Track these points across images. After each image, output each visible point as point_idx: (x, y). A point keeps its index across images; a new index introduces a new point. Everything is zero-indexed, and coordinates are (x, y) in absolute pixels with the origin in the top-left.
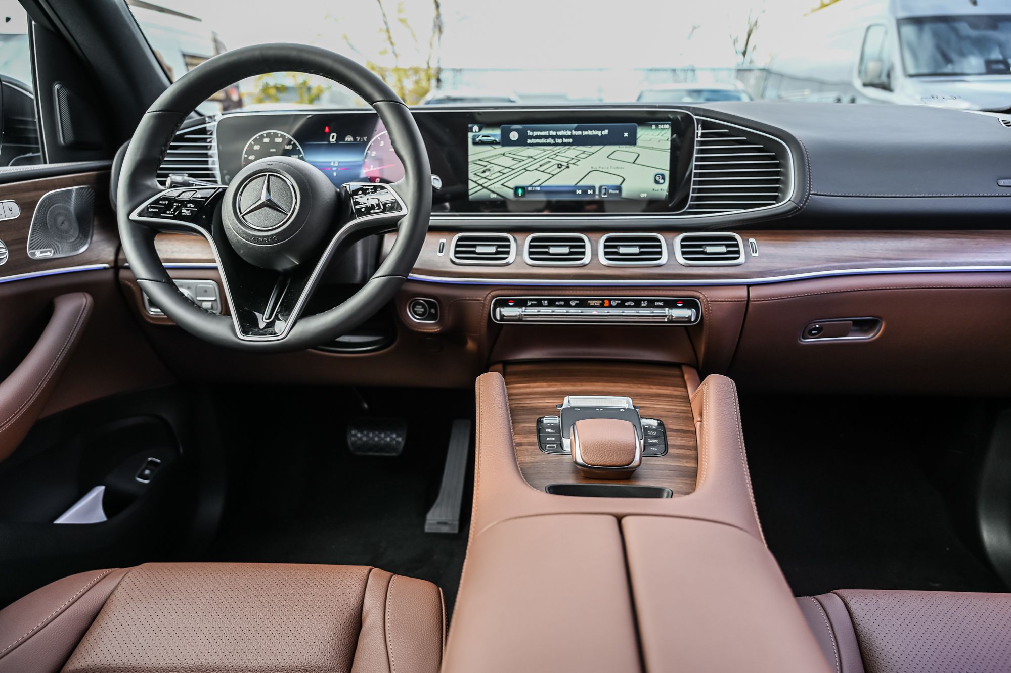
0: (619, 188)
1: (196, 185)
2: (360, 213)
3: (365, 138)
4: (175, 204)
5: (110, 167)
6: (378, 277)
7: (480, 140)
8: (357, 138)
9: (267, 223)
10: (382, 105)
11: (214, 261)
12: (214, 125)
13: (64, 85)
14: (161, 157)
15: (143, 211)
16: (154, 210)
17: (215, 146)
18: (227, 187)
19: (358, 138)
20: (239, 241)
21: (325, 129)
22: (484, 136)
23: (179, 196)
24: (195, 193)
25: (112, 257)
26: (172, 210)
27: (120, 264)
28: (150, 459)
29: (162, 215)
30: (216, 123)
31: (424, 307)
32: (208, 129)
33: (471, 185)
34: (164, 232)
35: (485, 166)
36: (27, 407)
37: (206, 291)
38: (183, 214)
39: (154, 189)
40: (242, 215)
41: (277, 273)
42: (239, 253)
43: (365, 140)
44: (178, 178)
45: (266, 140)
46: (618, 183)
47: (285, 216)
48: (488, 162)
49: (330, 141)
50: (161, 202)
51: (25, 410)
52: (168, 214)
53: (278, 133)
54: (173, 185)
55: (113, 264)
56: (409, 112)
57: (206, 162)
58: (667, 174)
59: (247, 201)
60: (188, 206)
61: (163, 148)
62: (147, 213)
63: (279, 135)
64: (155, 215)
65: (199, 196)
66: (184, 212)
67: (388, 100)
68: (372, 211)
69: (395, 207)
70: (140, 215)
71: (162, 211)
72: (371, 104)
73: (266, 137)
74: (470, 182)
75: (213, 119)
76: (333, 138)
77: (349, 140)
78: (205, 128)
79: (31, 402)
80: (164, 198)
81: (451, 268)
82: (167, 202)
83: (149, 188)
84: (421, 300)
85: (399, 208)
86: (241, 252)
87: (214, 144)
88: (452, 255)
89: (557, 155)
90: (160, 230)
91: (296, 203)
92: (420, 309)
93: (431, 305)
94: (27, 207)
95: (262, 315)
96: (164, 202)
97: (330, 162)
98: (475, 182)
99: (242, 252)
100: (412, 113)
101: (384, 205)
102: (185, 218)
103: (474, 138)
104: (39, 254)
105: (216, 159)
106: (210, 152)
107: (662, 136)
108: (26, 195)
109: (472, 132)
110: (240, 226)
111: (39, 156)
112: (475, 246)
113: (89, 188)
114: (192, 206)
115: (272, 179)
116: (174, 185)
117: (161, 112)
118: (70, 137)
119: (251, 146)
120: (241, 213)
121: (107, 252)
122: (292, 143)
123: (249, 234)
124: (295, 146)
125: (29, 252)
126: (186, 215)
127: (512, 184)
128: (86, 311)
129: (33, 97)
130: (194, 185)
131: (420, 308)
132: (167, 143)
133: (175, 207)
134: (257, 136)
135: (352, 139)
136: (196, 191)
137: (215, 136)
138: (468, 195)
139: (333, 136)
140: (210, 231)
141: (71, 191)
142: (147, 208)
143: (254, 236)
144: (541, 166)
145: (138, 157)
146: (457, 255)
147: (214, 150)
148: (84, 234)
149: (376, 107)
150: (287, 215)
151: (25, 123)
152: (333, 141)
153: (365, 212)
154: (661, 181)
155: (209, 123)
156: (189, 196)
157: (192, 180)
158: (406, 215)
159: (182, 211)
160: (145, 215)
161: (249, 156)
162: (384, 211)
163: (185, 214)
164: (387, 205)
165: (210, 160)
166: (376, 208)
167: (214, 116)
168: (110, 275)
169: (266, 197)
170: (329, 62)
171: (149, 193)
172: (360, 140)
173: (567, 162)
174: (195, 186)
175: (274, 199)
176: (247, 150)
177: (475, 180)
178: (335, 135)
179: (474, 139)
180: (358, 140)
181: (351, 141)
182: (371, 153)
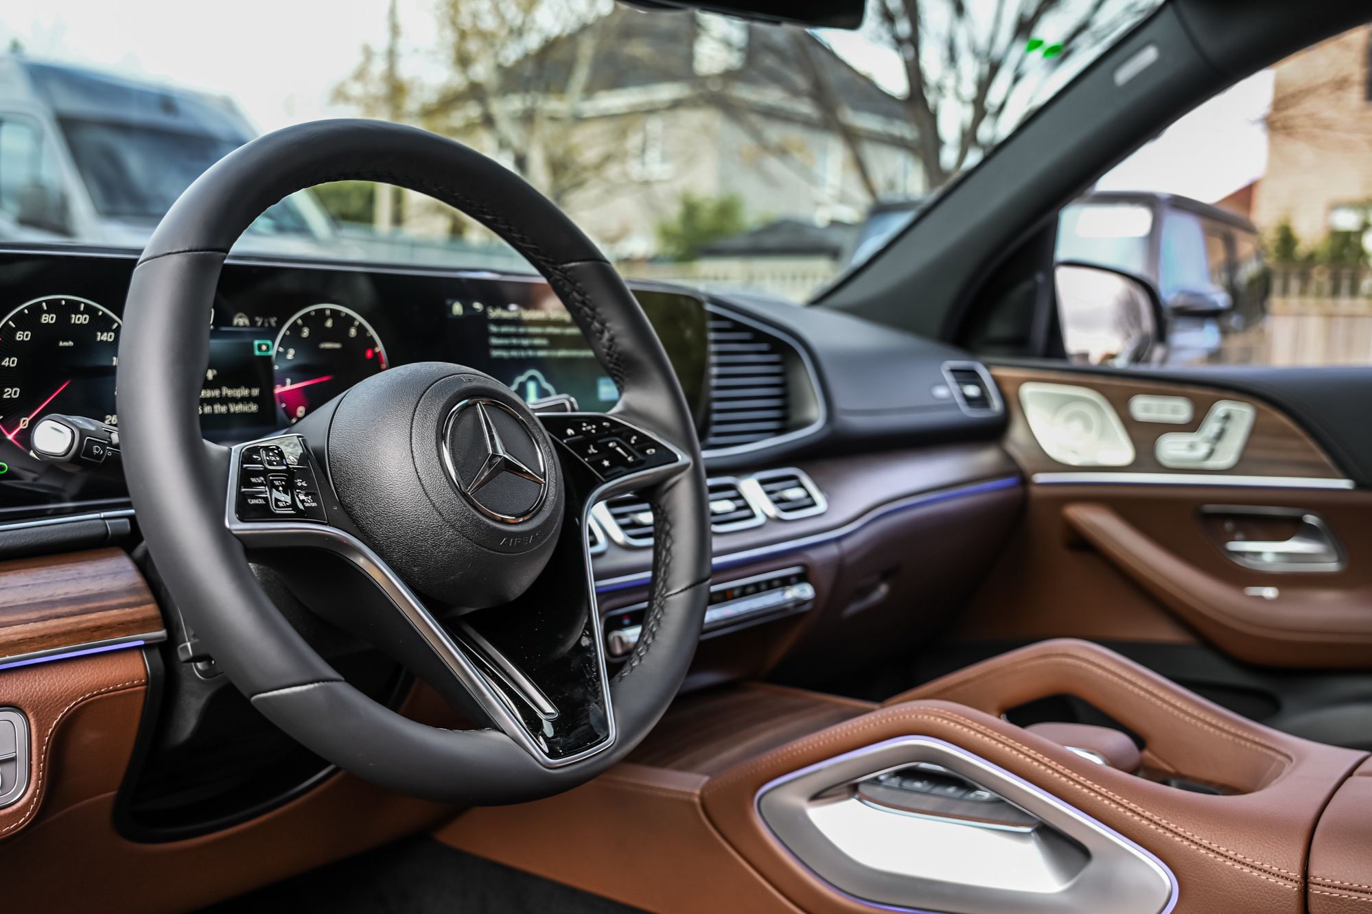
2: (603, 470)
3: (273, 321)
4: (276, 482)
8: (257, 319)
16: (257, 502)
19: (259, 321)
40: (470, 492)
43: (273, 324)
45: (47, 319)
50: (253, 480)
53: (78, 303)
60: (298, 484)
63: (82, 306)
66: (304, 501)
70: (242, 517)
73: (48, 312)
77: (241, 323)
96: (258, 480)
101: (642, 452)
110: (480, 517)
114: (304, 484)
119: (9, 330)
120: (465, 489)
135: (247, 322)
142: (242, 496)
150: (541, 484)
158: (688, 465)
163: (308, 505)
166: (630, 459)
172: (263, 323)
178: (212, 311)
180: (259, 324)
181: (245, 326)
182: (286, 353)
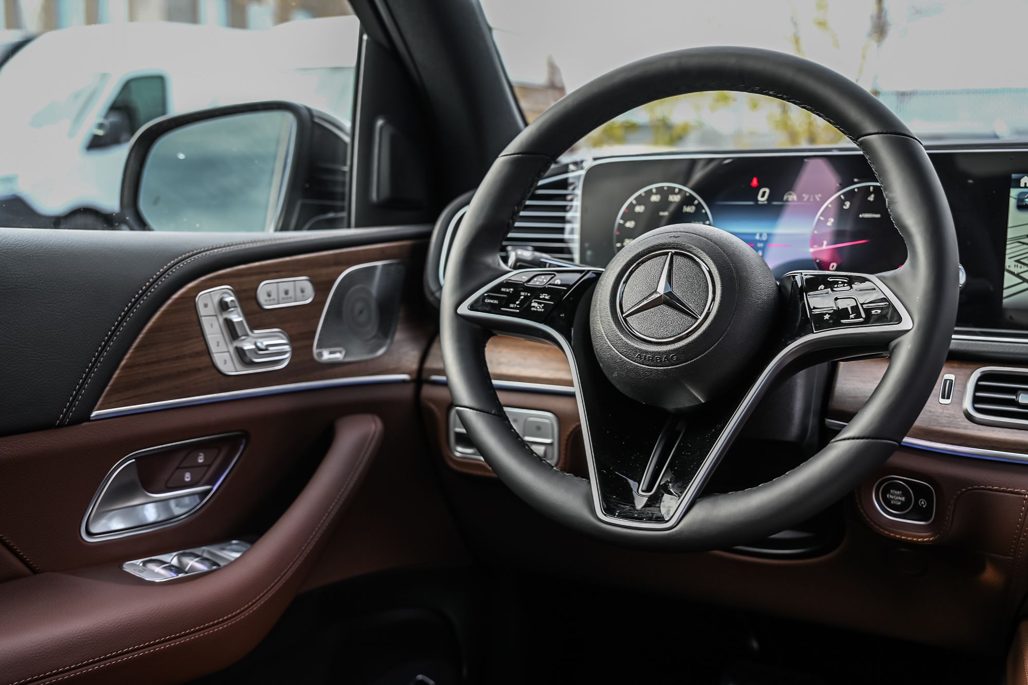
1: (551, 266)
2: (820, 322)
3: (818, 197)
4: (522, 294)
5: (429, 235)
6: (849, 439)
8: (804, 195)
9: (662, 332)
10: (876, 141)
11: (571, 384)
12: (579, 177)
13: (389, 121)
14: (511, 221)
15: (477, 301)
16: (492, 301)
17: (577, 206)
18: (603, 270)
19: (806, 197)
20: (613, 357)
21: (751, 181)
23: (529, 281)
24: (552, 278)
25: (414, 366)
26: (517, 303)
27: (424, 376)
28: (420, 677)
29: (502, 309)
30: (582, 173)
31: (905, 493)
32: (571, 181)
33: (1009, 280)
34: (499, 335)
36: (283, 581)
37: (539, 428)
38: (533, 309)
39: (495, 270)
40: (624, 315)
41: (666, 413)
42: (610, 377)
43: (818, 199)
44: (527, 254)
45: (655, 198)
47: (694, 321)
49: (758, 201)
50: (503, 290)
51: (280, 584)
52: (512, 308)
53: (675, 188)
54: (518, 264)
55: (415, 376)
56: (925, 152)
57: (562, 231)
59: (632, 295)
60: (541, 297)
61: (516, 208)
62: (482, 305)
63: (677, 190)
64: (494, 309)
65: (558, 282)
66: (534, 307)
67: (889, 131)
68: (843, 321)
69: (889, 316)
70: (472, 307)
71: (504, 303)
72: (855, 140)
73: (656, 194)
74: (1006, 274)
75: (580, 166)
76: (763, 196)
77: (790, 199)
78: (566, 179)
79: (290, 573)
80: (507, 284)
81: (966, 428)
82: (512, 290)
83: (488, 267)
84: (900, 479)
85: (896, 319)
86: (613, 376)
87: (577, 203)
88: (967, 404)
90: (495, 332)
91: (713, 300)
92: (897, 497)
93: (920, 491)
94: (321, 288)
95: (637, 484)
96: (508, 290)
97: (755, 234)
98: (1018, 276)
99: (615, 375)
100: (929, 154)
101: (868, 311)
102: (535, 316)
103: (1022, 197)
104: (326, 356)
105: (577, 226)
106: (569, 215)
108: (324, 271)
109: (1018, 186)
110: (619, 333)
111: (342, 218)
112: (1015, 391)
113: (399, 264)
114: (547, 297)
115: (678, 260)
116: (521, 264)
117: (520, 155)
118: (386, 192)
119: (632, 206)
120: (622, 313)
121: (409, 356)
122: (696, 202)
123: (633, 346)
124: (699, 206)
125: (315, 350)
126: (537, 311)
128: (373, 443)
129: (347, 139)
130: (548, 265)
131: (898, 495)
132: (521, 202)
133: (522, 297)
134: (642, 192)
135: (794, 197)
136: (555, 275)
137: (579, 192)
138: (1001, 297)
139: (764, 193)
140: (568, 338)
141: (374, 268)
142: (483, 297)
143: (640, 350)
145: (481, 222)
146: (977, 406)
147: (576, 211)
148: (385, 331)
149: (863, 145)
150: (697, 319)
151: (333, 172)
152: (762, 200)
153: (831, 321)
155: (573, 171)
156: (543, 282)
157: (545, 257)
158: (908, 331)
159: (533, 304)
160: (479, 309)
161: (625, 222)
162: (867, 321)
163: (535, 309)
164: (873, 312)
165: (568, 227)
166: (852, 316)
167: (582, 162)
168: (408, 391)
169: (666, 288)
170: (789, 74)
171: (488, 274)
172: (809, 199)
174: (549, 267)
175: (678, 293)
176: (624, 213)
177: (1016, 271)
178: (767, 190)
179: (1019, 201)
180: (805, 199)
181: (793, 201)
182: (827, 221)
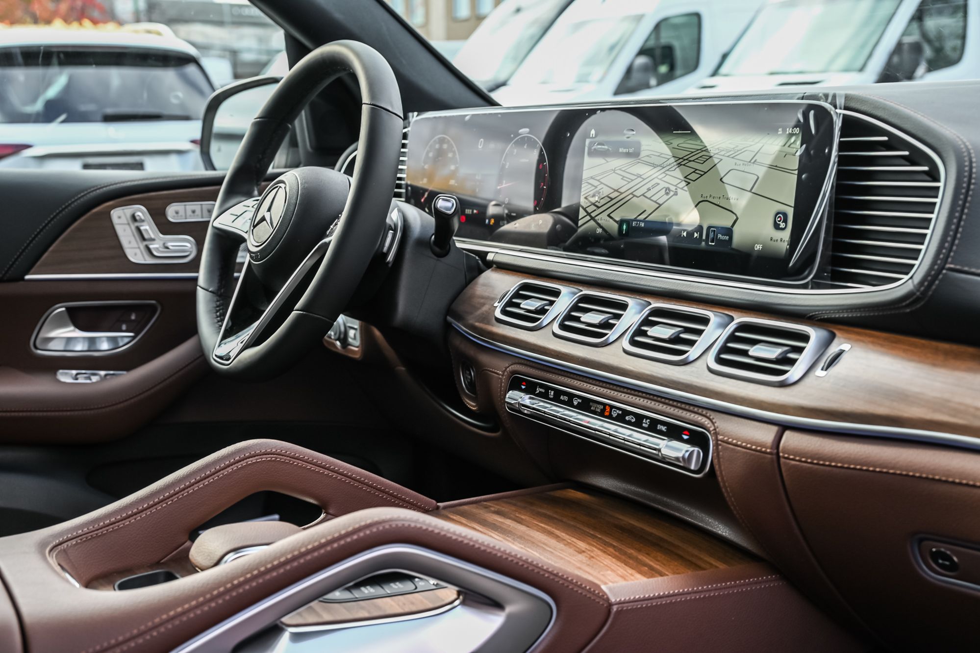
0: (729, 232)
7: (595, 149)
22: (598, 144)
31: (470, 373)
35: (596, 187)
46: (728, 224)
48: (598, 181)
49: (478, 149)
58: (790, 212)
59: (259, 215)
76: (481, 145)
88: (501, 307)
89: (667, 175)
92: (468, 376)
103: (591, 146)
107: (789, 146)
109: (590, 137)
122: (453, 149)
124: (454, 153)
127: (617, 216)
134: (432, 141)
138: (577, 227)
139: (481, 141)
144: (649, 190)
146: (505, 308)
154: (782, 225)
173: (676, 186)
179: (590, 148)
